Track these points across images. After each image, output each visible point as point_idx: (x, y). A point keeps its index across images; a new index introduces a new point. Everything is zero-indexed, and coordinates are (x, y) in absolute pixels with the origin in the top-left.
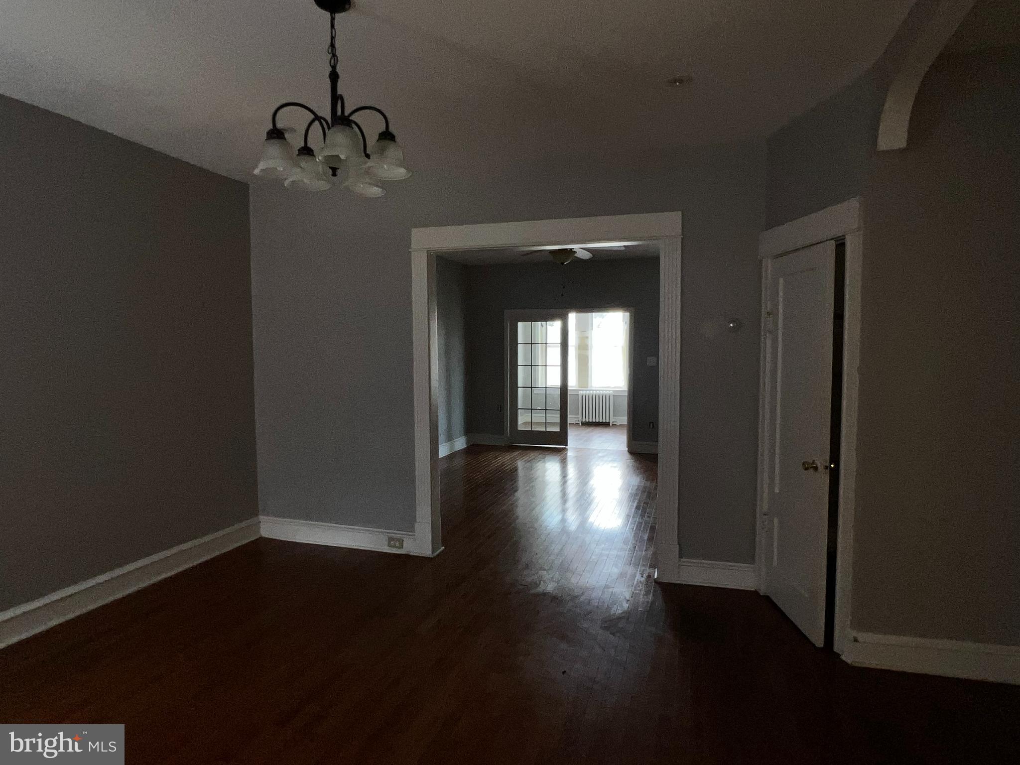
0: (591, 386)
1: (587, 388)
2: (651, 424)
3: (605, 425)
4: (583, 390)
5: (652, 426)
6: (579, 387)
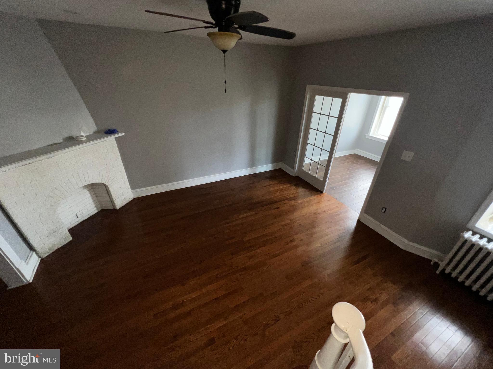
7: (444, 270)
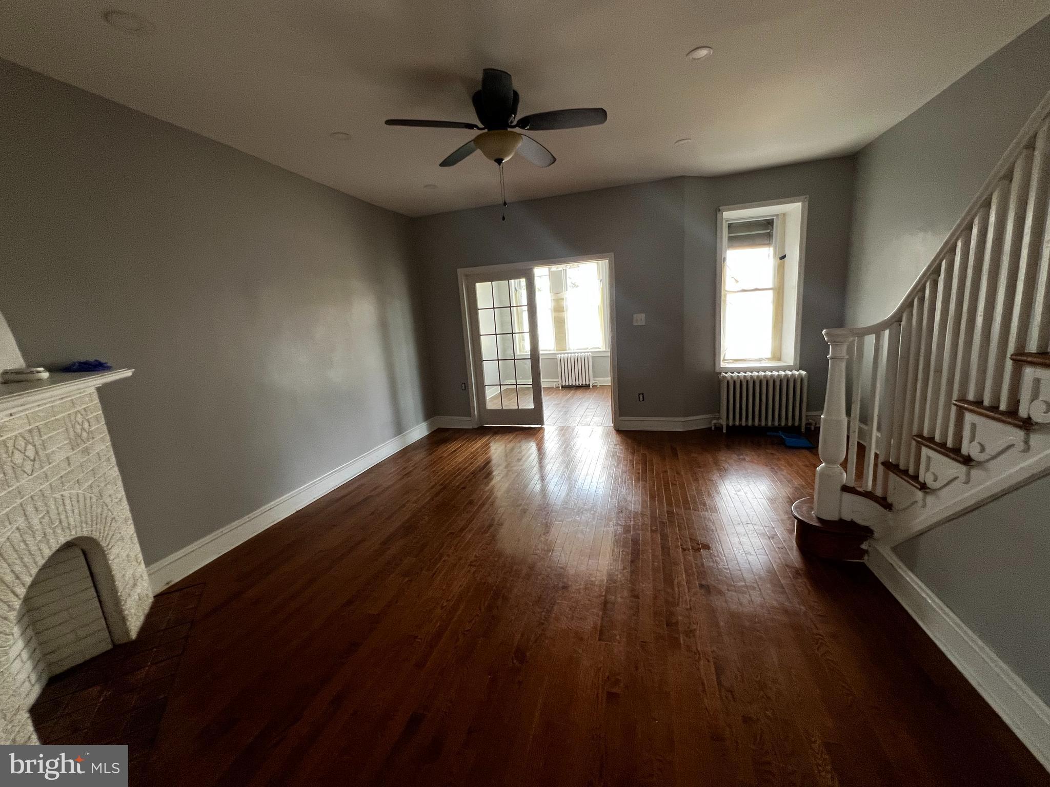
0: (569, 349)
1: (566, 350)
2: (641, 396)
3: (586, 387)
4: (561, 354)
5: (641, 398)
6: (557, 350)
7: (728, 425)
